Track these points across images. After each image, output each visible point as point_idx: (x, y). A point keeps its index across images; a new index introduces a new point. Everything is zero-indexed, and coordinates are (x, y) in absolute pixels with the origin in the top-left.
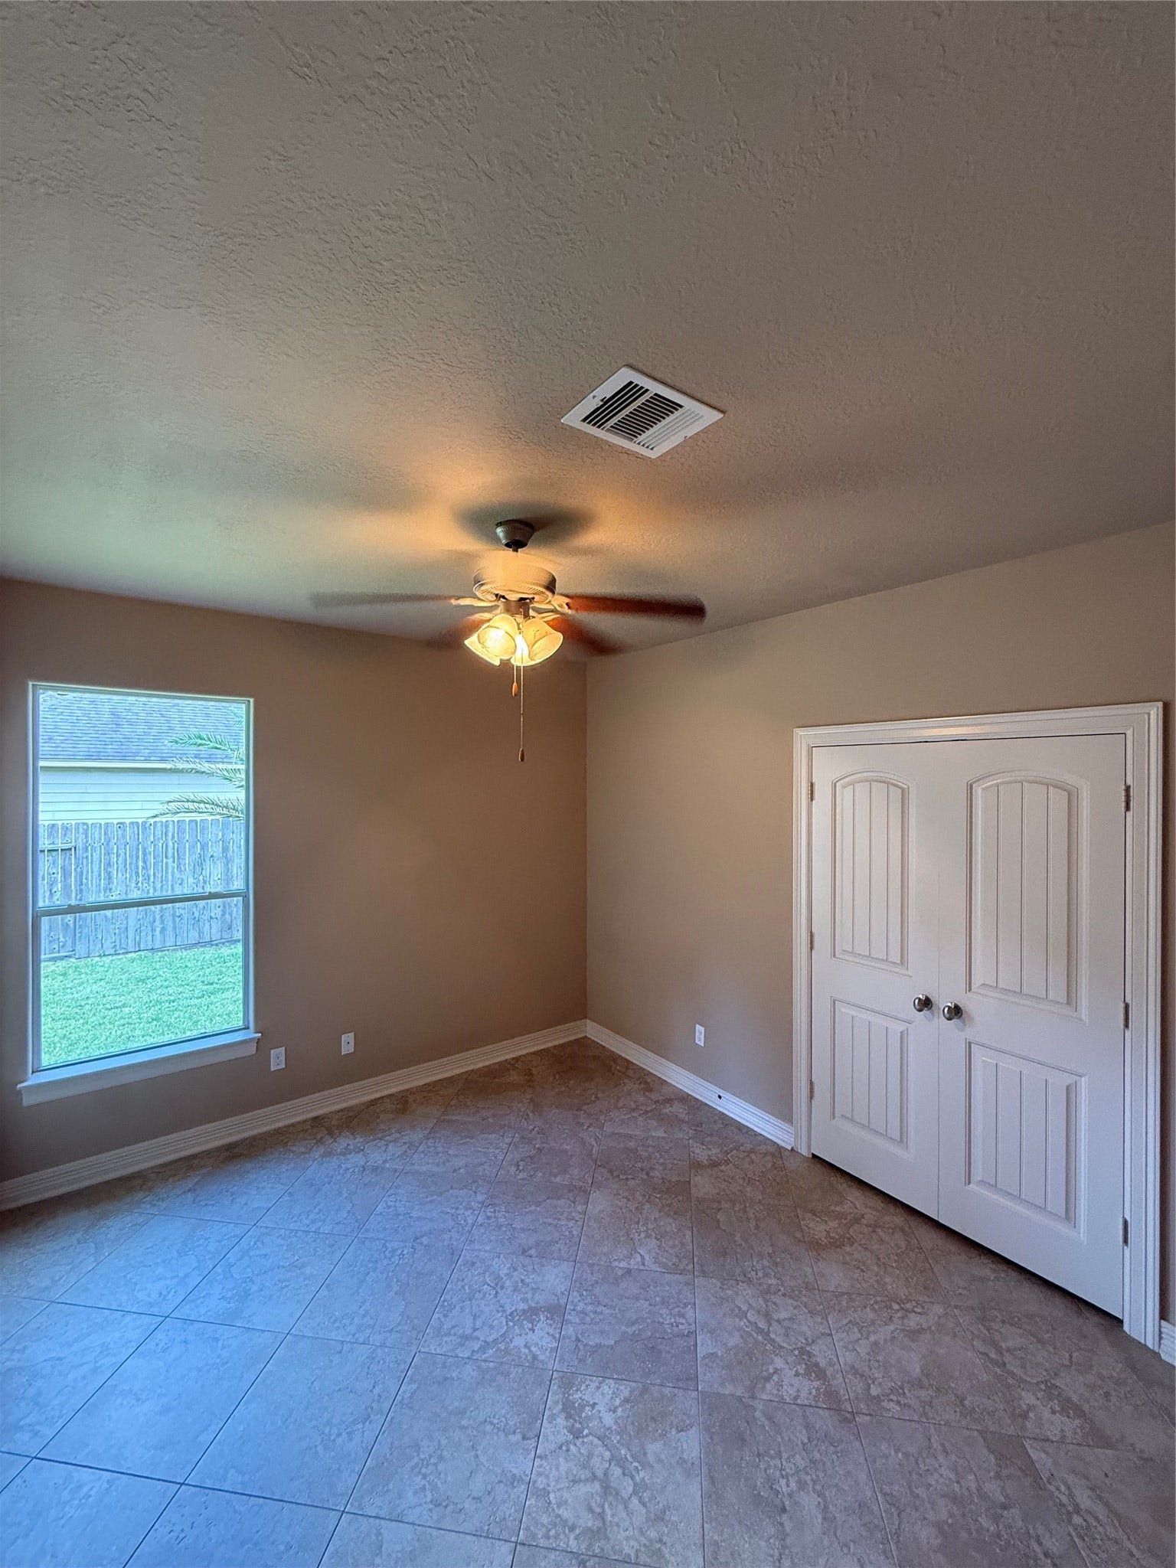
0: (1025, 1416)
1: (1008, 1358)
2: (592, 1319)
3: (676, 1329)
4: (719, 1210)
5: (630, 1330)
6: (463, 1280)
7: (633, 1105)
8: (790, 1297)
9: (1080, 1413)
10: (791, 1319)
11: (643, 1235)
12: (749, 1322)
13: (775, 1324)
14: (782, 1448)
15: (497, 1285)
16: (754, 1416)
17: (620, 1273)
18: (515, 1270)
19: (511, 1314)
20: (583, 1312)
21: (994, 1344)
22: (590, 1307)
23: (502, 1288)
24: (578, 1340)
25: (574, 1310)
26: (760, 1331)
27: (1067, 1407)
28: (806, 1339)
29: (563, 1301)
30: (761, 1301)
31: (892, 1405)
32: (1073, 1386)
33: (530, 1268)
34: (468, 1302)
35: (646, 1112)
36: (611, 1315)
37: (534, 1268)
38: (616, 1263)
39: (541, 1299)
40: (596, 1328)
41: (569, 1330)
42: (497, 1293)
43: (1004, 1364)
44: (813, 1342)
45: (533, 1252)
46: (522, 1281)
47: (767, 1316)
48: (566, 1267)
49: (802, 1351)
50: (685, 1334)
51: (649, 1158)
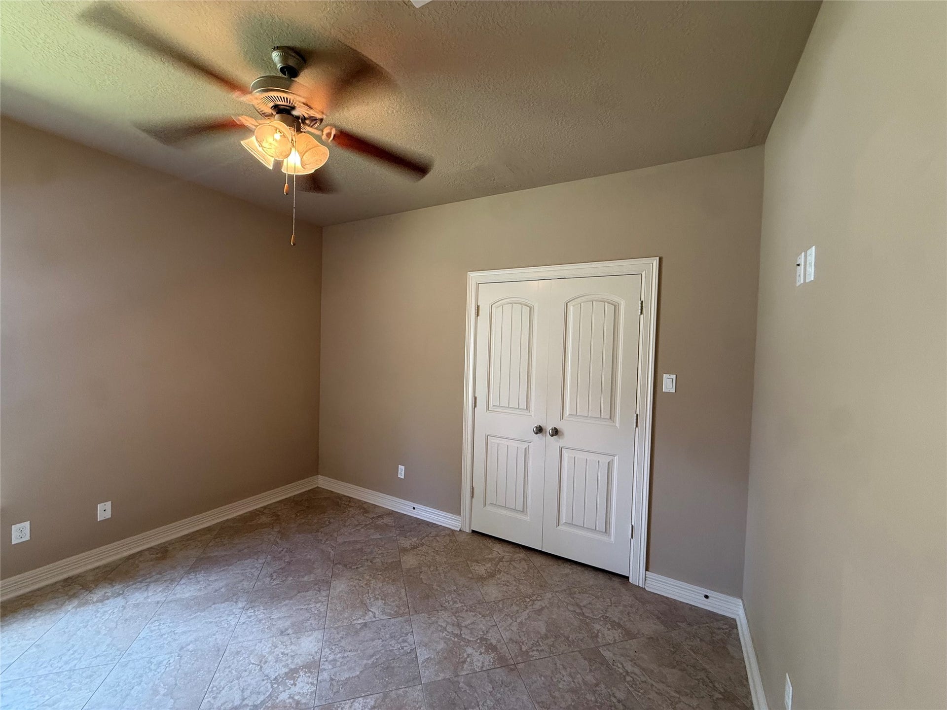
0: (597, 636)
1: (584, 610)
2: (341, 663)
3: (402, 651)
4: (421, 572)
5: (370, 662)
6: (230, 667)
7: (356, 523)
8: (470, 611)
9: (619, 625)
10: (473, 623)
11: (372, 600)
12: (448, 632)
13: (463, 629)
14: (479, 700)
15: (261, 662)
16: (459, 688)
17: (359, 627)
18: (276, 647)
19: (275, 679)
20: (334, 660)
21: (578, 605)
22: (339, 655)
23: (266, 662)
24: (332, 679)
25: (326, 661)
26: (456, 635)
27: (616, 625)
28: (483, 632)
29: (317, 658)
30: (454, 618)
31: (535, 652)
32: (614, 614)
33: (288, 643)
34: (236, 681)
35: (366, 525)
36: (355, 655)
37: (291, 642)
38: (355, 622)
39: (299, 661)
40: (345, 667)
41: (325, 675)
42: (261, 667)
43: (583, 613)
44: (487, 632)
45: (290, 631)
46: (282, 653)
47: (459, 626)
48: (318, 634)
49: (482, 639)
50: (409, 652)
51: (371, 553)
